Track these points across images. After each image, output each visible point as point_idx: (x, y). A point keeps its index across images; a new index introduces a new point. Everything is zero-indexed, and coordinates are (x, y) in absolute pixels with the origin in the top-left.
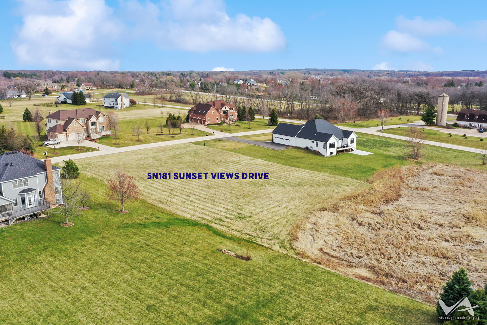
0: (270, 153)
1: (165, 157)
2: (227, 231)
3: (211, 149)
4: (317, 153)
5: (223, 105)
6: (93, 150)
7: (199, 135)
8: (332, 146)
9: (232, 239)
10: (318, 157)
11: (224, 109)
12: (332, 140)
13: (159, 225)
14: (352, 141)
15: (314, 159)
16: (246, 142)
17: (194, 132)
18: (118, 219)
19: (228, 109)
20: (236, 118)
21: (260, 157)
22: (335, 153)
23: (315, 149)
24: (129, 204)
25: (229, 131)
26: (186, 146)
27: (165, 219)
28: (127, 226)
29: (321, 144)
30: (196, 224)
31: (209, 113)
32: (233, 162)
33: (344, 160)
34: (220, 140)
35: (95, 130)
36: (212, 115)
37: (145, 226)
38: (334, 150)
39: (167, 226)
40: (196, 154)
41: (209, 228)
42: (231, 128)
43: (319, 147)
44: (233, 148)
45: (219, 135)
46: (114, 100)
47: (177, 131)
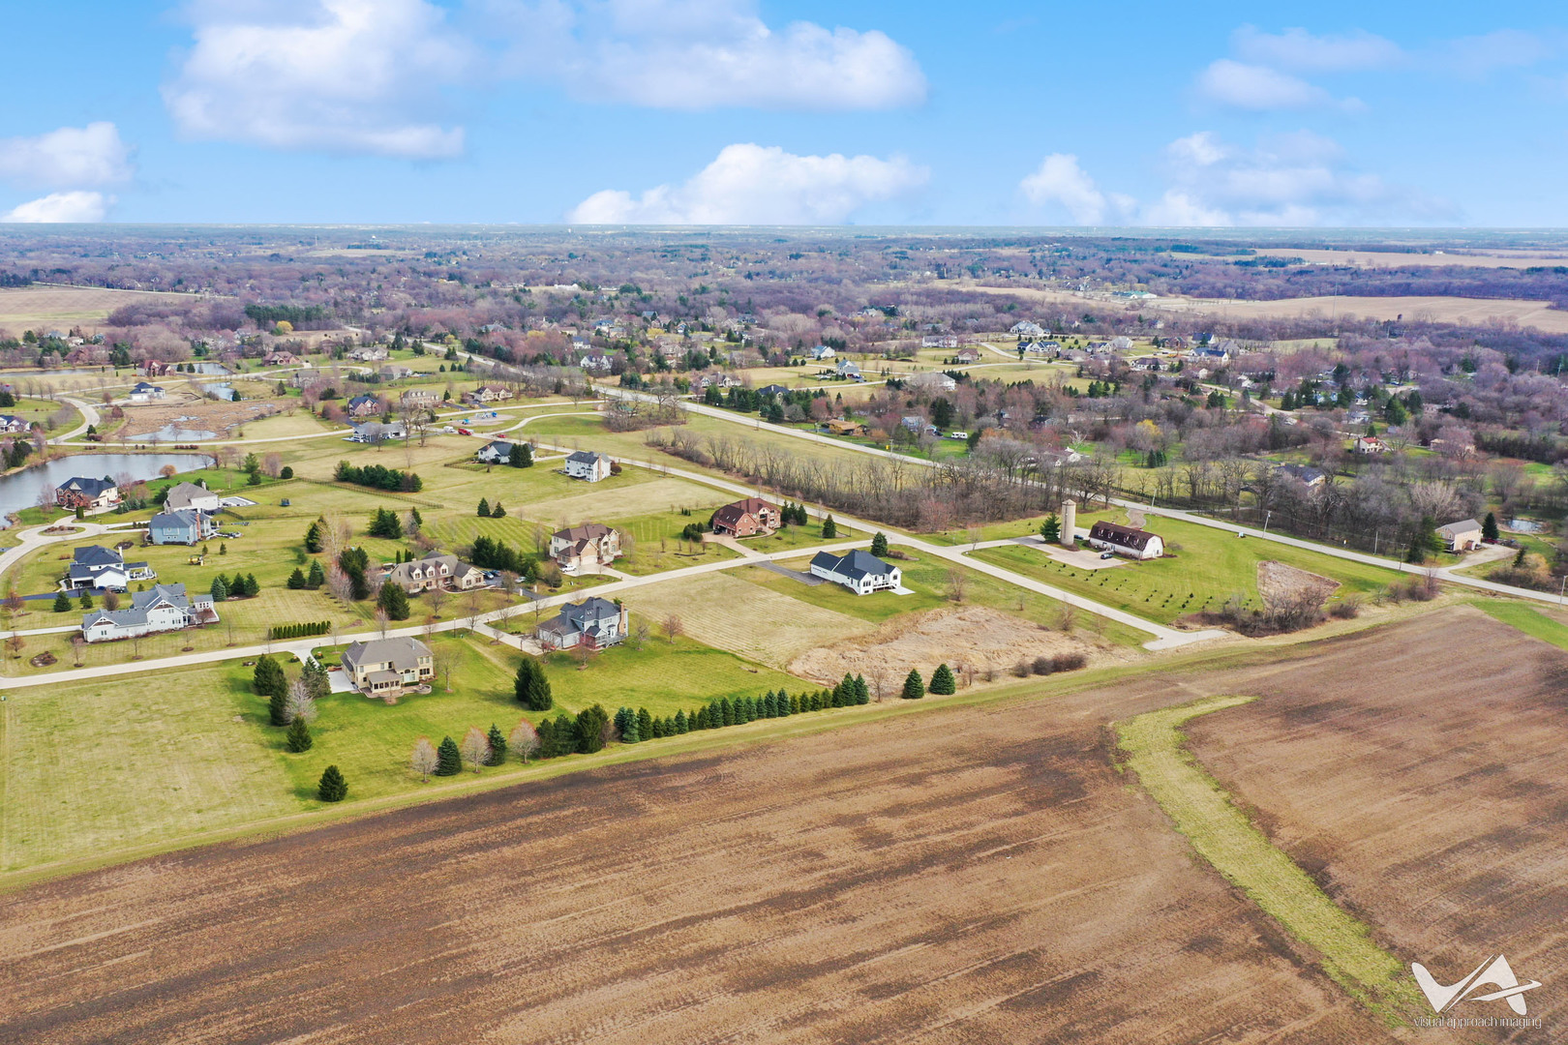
0: (801, 589)
1: (693, 592)
2: (745, 658)
3: (740, 582)
4: (851, 591)
5: (760, 506)
6: (615, 580)
7: (726, 558)
8: (867, 584)
9: (748, 662)
10: (849, 595)
11: (761, 512)
12: (867, 577)
13: (699, 652)
14: (895, 577)
15: (846, 597)
16: (782, 571)
17: (722, 552)
18: (670, 647)
19: (767, 512)
20: (778, 524)
21: (791, 594)
22: (871, 591)
23: (850, 586)
24: (675, 638)
25: (765, 548)
26: (712, 575)
27: (702, 649)
28: (677, 652)
29: (855, 581)
30: (725, 653)
31: (740, 521)
32: (761, 599)
33: (882, 600)
34: (751, 567)
35: (606, 551)
36: (746, 523)
37: (690, 652)
38: (870, 589)
39: (705, 653)
40: (724, 589)
41: (734, 656)
42: (769, 543)
43: (852, 583)
44: (763, 580)
45: (753, 557)
46: (586, 466)
47: (697, 547)
